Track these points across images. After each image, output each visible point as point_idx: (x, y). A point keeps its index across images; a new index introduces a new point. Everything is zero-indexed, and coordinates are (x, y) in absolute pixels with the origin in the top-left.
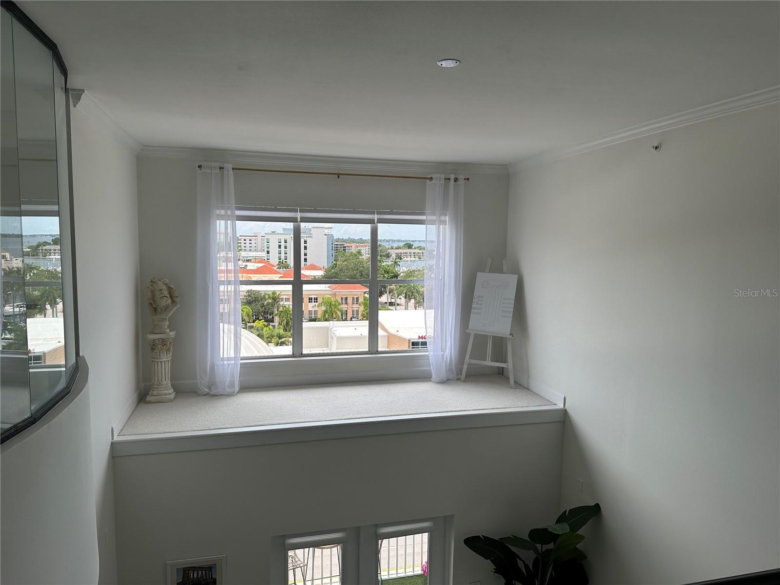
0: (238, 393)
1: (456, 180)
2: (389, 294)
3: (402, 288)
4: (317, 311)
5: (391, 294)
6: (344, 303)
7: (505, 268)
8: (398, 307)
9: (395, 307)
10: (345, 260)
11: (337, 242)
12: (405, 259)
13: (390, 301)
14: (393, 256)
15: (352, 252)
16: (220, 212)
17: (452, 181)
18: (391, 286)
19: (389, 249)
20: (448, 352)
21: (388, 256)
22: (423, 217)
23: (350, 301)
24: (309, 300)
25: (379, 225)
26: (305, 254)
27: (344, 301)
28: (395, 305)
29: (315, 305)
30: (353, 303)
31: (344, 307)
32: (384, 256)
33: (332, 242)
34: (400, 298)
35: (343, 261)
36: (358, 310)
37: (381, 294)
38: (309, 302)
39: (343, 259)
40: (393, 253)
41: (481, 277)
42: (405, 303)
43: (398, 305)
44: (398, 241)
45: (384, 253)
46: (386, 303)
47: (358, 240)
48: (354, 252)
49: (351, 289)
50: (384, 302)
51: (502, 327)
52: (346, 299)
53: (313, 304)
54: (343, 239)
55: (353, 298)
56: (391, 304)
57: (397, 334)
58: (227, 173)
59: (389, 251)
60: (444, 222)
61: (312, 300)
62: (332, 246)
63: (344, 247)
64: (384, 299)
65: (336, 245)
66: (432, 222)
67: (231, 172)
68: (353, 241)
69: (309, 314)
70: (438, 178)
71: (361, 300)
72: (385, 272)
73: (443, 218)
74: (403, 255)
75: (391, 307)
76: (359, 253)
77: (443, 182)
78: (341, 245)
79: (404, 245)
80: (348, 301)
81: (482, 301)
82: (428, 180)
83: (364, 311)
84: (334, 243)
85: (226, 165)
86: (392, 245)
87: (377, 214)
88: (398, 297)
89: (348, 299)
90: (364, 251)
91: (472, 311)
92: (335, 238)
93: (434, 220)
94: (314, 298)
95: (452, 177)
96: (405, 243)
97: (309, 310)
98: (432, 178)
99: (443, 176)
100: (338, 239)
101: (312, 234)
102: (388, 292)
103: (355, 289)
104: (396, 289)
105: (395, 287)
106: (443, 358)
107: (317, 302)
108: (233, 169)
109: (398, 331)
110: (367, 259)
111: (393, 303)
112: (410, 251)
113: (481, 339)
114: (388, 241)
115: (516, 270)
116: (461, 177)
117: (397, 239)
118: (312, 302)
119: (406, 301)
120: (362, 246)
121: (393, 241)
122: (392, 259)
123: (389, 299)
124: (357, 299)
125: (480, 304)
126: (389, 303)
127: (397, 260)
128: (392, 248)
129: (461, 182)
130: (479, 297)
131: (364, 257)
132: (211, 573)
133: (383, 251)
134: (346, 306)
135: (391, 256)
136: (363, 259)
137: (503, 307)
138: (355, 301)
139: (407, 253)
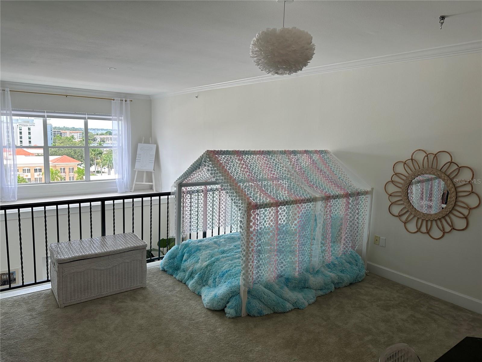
0: (17, 201)
1: (126, 101)
2: (97, 165)
3: (105, 161)
4: (41, 178)
5: (98, 165)
6: (62, 172)
7: (151, 141)
8: (103, 174)
9: (101, 174)
10: (62, 143)
11: (54, 129)
12: (107, 142)
13: (97, 170)
14: (98, 140)
15: (67, 137)
16: (3, 112)
17: (124, 101)
18: (98, 160)
20: (125, 179)
21: (94, 140)
22: (111, 117)
23: (67, 170)
24: (35, 170)
25: (88, 120)
26: (29, 138)
27: (62, 171)
28: (101, 173)
29: (40, 174)
30: (70, 172)
31: (63, 175)
32: (92, 140)
33: (51, 129)
34: (105, 168)
35: (60, 143)
36: (74, 177)
37: (91, 165)
38: (35, 172)
39: (61, 141)
40: (98, 138)
41: (140, 145)
42: (108, 171)
43: (103, 172)
44: (102, 130)
45: (91, 137)
46: (94, 171)
47: (71, 128)
48: (69, 137)
49: (68, 162)
50: (93, 171)
51: (150, 167)
52: (64, 169)
53: (38, 173)
54: (59, 127)
55: (70, 169)
56: (98, 172)
58: (7, 92)
59: (95, 136)
60: (121, 120)
61: (37, 170)
62: (51, 133)
63: (60, 133)
64: (92, 169)
65: (54, 131)
66: (115, 120)
67: (9, 92)
68: (68, 129)
69: (35, 180)
70: (117, 100)
71: (76, 169)
72: (93, 151)
73: (120, 118)
74: (105, 139)
75: (97, 174)
76: (73, 137)
77: (119, 101)
78: (58, 131)
79: (106, 132)
80: (65, 171)
81: (141, 156)
82: (112, 100)
83: (78, 177)
84: (52, 130)
85: (6, 89)
86: (97, 132)
87: (87, 115)
88: (103, 167)
89: (66, 169)
90: (77, 136)
91: (136, 160)
92: (53, 126)
93: (116, 119)
94: (39, 169)
95: (124, 99)
96: (107, 131)
97: (35, 177)
98: (114, 99)
99: (119, 99)
100: (56, 127)
101: (34, 123)
102: (95, 164)
103: (71, 162)
104: (101, 162)
105: (100, 161)
106: (123, 183)
107: (41, 172)
108: (10, 91)
110: (79, 142)
111: (99, 171)
112: (111, 136)
113: (141, 173)
114: (94, 130)
115: (156, 143)
116: (128, 100)
117: (101, 128)
118: (37, 172)
119: (108, 170)
120: (74, 133)
121: (98, 130)
122: (97, 142)
123: (96, 169)
124: (73, 169)
125: (140, 158)
126: (97, 171)
127: (101, 143)
128: (97, 135)
129: (128, 102)
130: (139, 154)
131: (76, 140)
132: (13, 276)
133: (91, 136)
134: (64, 174)
135: (97, 140)
136: (76, 142)
137: (150, 158)
138: (71, 170)
139: (108, 138)
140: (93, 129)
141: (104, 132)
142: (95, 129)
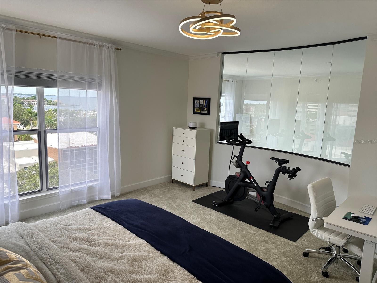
14: (25, 103)
19: (22, 99)
21: (22, 103)
45: (19, 101)
57: (51, 146)
72: (29, 113)
74: (32, 103)
102: (31, 124)
109: (51, 145)
117: (25, 93)
128: (24, 99)
139: (34, 102)
140: (17, 94)
141: (30, 97)
142: (20, 94)
